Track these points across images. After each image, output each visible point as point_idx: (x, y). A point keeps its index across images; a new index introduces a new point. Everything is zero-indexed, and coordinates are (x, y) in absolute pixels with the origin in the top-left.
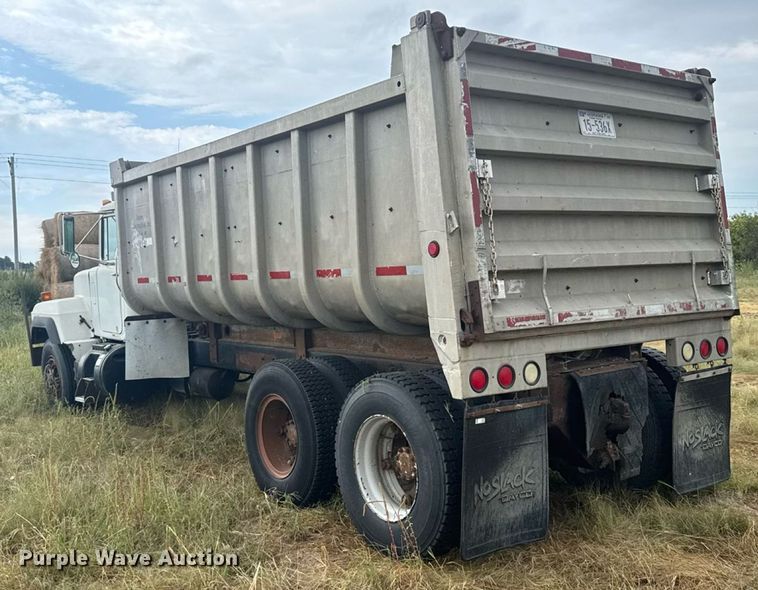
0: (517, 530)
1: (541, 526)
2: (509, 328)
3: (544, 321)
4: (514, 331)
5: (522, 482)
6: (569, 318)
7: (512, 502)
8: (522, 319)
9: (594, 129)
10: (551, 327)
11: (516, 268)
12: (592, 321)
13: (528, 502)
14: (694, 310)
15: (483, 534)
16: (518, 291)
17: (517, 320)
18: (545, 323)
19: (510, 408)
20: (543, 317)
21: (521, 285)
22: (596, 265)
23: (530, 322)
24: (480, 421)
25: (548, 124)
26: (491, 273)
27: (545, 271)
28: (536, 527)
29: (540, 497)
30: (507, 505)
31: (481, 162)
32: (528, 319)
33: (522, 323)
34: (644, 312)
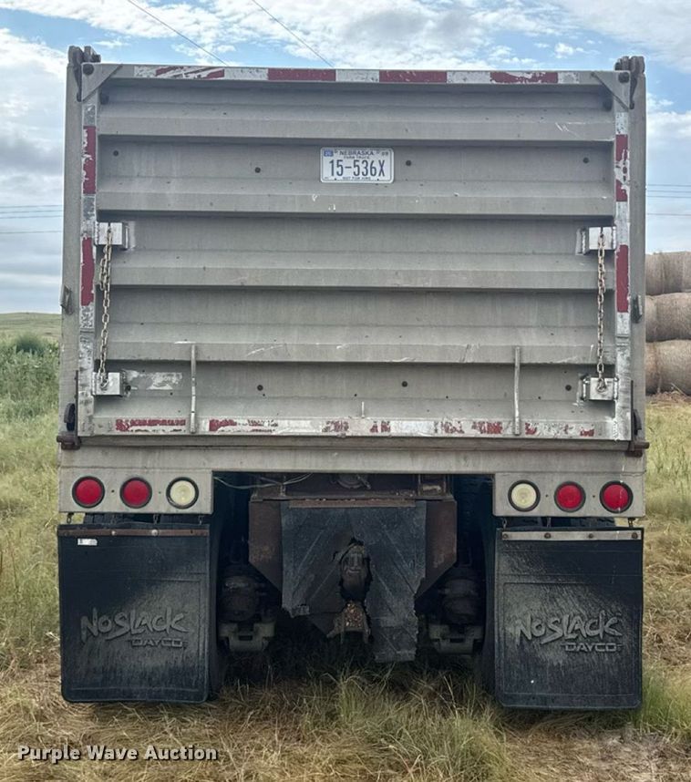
0: (158, 683)
1: (196, 687)
2: (118, 432)
3: (183, 428)
4: (127, 436)
5: (166, 626)
6: (229, 428)
7: (148, 648)
8: (143, 423)
9: (348, 173)
10: (194, 436)
11: (143, 358)
12: (274, 433)
13: (175, 654)
14: (508, 433)
15: (99, 678)
16: (168, 387)
17: (133, 423)
18: (184, 430)
19: (140, 532)
20: (182, 423)
21: (174, 380)
22: (295, 359)
23: (154, 428)
24: (86, 542)
25: (258, 170)
26: (97, 363)
27: (193, 363)
28: (189, 685)
29: (194, 651)
30: (141, 650)
31: (104, 226)
32: (152, 423)
33: (143, 428)
34: (389, 430)
